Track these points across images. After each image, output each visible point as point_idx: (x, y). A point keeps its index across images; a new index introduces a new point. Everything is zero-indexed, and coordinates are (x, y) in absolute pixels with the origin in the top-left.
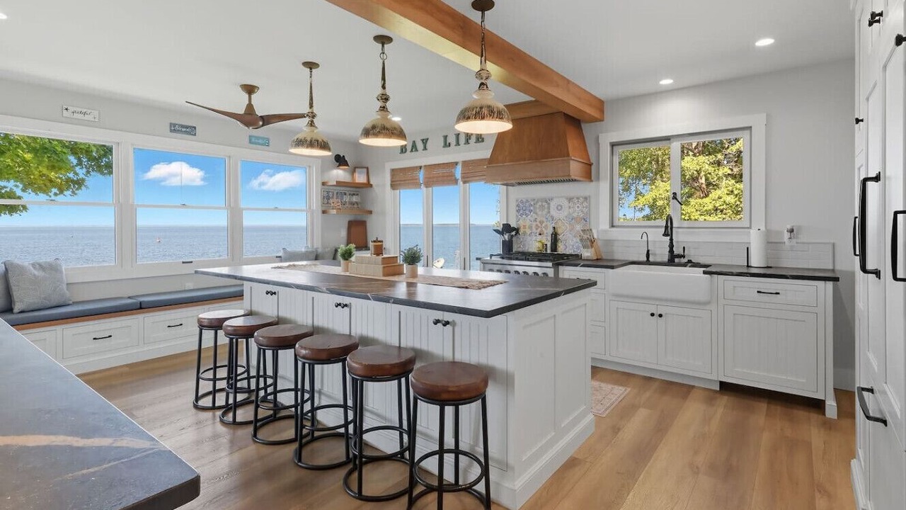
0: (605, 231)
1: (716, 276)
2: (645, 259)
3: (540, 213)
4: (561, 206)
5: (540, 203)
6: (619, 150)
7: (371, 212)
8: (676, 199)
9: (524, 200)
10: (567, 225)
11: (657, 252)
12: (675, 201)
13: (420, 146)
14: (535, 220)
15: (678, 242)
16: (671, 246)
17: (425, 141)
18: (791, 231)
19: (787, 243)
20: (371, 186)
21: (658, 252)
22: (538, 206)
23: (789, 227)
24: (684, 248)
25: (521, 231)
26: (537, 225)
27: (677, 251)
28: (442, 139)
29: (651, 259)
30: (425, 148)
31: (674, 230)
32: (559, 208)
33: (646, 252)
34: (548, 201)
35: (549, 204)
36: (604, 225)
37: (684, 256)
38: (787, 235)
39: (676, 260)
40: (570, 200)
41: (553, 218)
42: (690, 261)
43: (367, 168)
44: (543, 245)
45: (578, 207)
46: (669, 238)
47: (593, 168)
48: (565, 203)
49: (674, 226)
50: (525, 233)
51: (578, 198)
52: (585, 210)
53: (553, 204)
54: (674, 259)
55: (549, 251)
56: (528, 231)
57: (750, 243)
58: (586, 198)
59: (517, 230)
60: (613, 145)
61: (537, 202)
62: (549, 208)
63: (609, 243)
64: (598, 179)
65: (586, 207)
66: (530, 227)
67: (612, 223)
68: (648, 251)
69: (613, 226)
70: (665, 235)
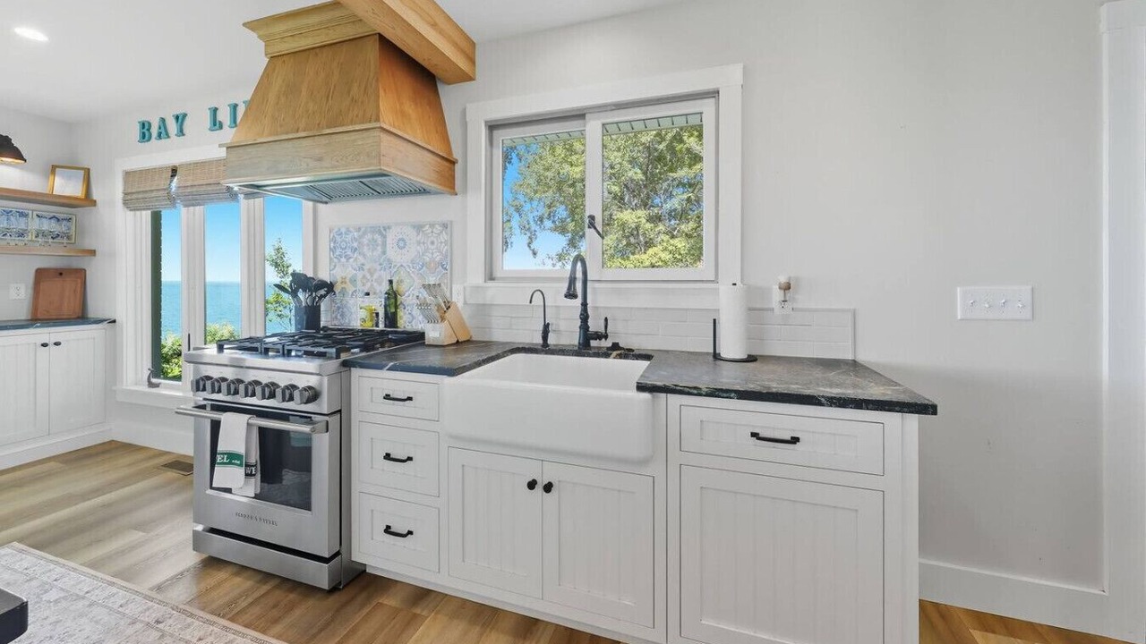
0: (477, 288)
1: (663, 395)
2: (540, 341)
3: (369, 254)
4: (403, 240)
5: (369, 236)
6: (503, 136)
7: (93, 253)
8: (595, 228)
9: (343, 230)
10: (416, 278)
11: (562, 328)
12: (592, 230)
13: (172, 127)
14: (361, 268)
15: (596, 308)
16: (585, 317)
17: (180, 119)
18: (787, 287)
19: (778, 311)
20: (94, 203)
21: (563, 326)
22: (365, 241)
23: (783, 279)
24: (606, 319)
25: (337, 289)
26: (364, 277)
27: (595, 325)
28: (208, 114)
29: (552, 340)
30: (181, 132)
31: (589, 284)
32: (402, 244)
33: (541, 328)
34: (382, 231)
35: (385, 237)
36: (476, 277)
37: (606, 337)
38: (777, 295)
39: (594, 343)
40: (419, 228)
41: (390, 261)
42: (615, 346)
43: (87, 172)
44: (371, 314)
45: (432, 243)
46: (579, 301)
47: (458, 167)
48: (410, 234)
49: (589, 278)
50: (343, 292)
51: (432, 226)
52: (445, 249)
53: (391, 237)
54: (589, 343)
55: (382, 327)
56: (350, 289)
57: (717, 311)
58: (445, 226)
59: (330, 287)
60: (493, 127)
61: (365, 233)
62: (384, 244)
63: (483, 309)
64: (465, 191)
65: (446, 242)
66: (353, 281)
67: (491, 274)
68: (546, 327)
69: (491, 277)
70: (571, 295)
